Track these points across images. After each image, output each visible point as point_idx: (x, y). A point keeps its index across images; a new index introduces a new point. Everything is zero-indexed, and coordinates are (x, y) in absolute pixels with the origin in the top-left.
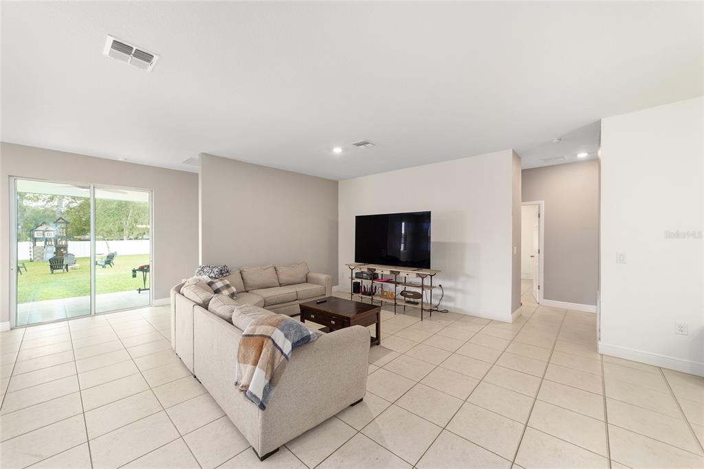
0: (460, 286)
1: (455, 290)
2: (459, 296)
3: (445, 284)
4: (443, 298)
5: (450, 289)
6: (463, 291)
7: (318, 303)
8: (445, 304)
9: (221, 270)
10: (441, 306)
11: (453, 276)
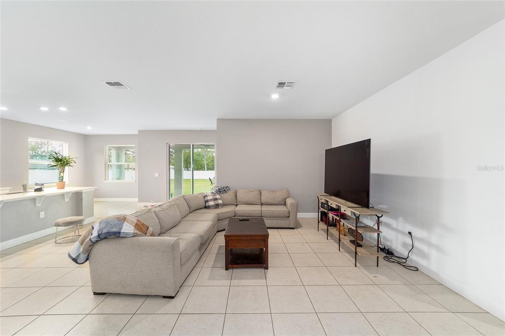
0: (434, 240)
1: (430, 245)
2: (434, 253)
3: (417, 232)
4: (414, 250)
5: (421, 240)
6: (438, 248)
7: (240, 220)
8: (415, 259)
9: (220, 189)
10: (411, 259)
11: (426, 223)
